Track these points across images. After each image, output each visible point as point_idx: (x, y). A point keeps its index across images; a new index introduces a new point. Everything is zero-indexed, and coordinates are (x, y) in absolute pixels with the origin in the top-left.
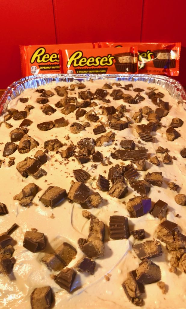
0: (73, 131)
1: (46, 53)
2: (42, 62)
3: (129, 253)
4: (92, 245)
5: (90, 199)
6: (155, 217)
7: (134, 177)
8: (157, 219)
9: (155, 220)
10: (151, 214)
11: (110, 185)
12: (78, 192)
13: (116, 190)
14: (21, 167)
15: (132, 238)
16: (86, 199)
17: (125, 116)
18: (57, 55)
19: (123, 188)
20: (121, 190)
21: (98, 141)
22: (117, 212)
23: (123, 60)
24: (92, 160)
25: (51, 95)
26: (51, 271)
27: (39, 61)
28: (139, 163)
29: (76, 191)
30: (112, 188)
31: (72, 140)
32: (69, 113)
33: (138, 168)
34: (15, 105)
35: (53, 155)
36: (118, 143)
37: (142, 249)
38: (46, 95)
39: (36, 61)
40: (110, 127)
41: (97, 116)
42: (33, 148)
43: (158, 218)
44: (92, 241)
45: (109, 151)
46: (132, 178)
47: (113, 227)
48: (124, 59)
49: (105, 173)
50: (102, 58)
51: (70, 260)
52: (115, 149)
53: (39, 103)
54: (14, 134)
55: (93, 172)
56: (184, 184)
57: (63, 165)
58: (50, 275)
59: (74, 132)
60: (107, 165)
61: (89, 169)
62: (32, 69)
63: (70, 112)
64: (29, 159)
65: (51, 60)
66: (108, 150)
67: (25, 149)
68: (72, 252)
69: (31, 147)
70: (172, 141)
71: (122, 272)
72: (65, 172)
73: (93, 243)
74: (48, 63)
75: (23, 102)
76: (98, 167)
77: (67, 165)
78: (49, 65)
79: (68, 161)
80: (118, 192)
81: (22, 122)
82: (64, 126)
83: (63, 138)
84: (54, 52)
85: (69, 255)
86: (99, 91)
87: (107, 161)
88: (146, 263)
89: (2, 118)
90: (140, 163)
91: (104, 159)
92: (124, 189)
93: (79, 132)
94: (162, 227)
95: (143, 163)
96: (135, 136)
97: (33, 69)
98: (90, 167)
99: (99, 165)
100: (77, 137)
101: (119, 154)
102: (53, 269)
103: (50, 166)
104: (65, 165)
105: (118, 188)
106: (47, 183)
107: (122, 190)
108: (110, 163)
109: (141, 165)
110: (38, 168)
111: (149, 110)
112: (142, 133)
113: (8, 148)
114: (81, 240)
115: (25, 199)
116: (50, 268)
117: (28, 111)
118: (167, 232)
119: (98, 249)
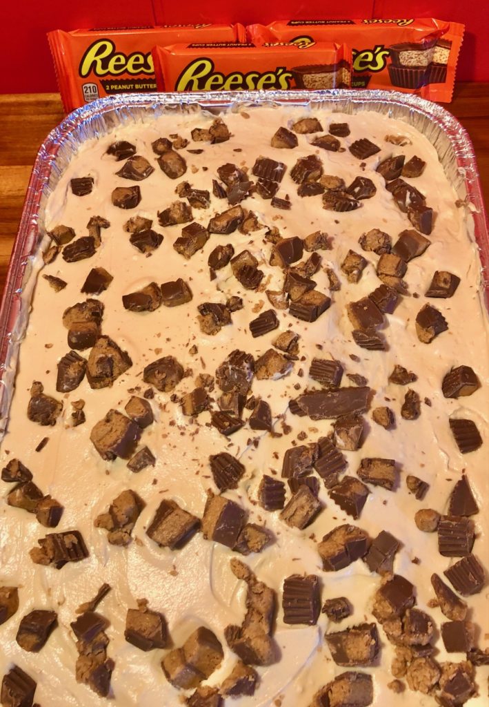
0: (205, 329)
1: (116, 51)
2: (109, 73)
3: (317, 652)
4: (251, 647)
5: (246, 536)
6: (372, 570)
7: (335, 474)
8: (375, 574)
9: (371, 576)
10: (364, 561)
11: (286, 495)
12: (222, 526)
13: (298, 513)
14: (100, 440)
15: (323, 618)
16: (237, 540)
17: (325, 267)
18: (145, 58)
19: (312, 507)
20: (307, 513)
21: (261, 366)
22: (298, 559)
23: (316, 81)
24: (247, 425)
25: (145, 174)
26: (179, 689)
27: (99, 70)
28: (348, 434)
29: (218, 523)
30: (290, 503)
31: (203, 357)
32: (193, 254)
33: (346, 445)
34: (62, 207)
35: (165, 406)
36: (306, 366)
37: (342, 646)
38: (133, 174)
39: (92, 71)
40: (288, 310)
41: (259, 268)
42: (120, 374)
43: (377, 572)
44: (251, 638)
45: (285, 395)
46: (332, 476)
47: (290, 603)
48: (317, 79)
49: (275, 459)
50: (261, 76)
51: (212, 669)
52: (297, 387)
53: (120, 207)
54: (75, 334)
55: (250, 458)
56: (438, 475)
57: (187, 438)
58: (179, 696)
59: (208, 331)
60: (280, 435)
61: (242, 451)
62: (84, 90)
63: (196, 250)
64: (114, 415)
65: (129, 67)
66: (284, 393)
67: (103, 379)
68: (213, 655)
69: (116, 371)
70: (427, 343)
71: (304, 690)
72: (194, 460)
73: (252, 643)
74: (125, 77)
75: (80, 193)
76: (261, 443)
77: (196, 436)
78: (127, 80)
79: (198, 425)
80: (301, 517)
81: (87, 279)
82: (183, 303)
83: (183, 345)
84: (136, 51)
85: (210, 661)
86: (263, 166)
87: (281, 425)
88: (348, 680)
89: (38, 260)
90: (350, 434)
91: (274, 420)
92: (313, 511)
93: (218, 328)
94: (383, 598)
95: (358, 435)
96: (343, 334)
97: (88, 91)
98: (244, 446)
99: (262, 438)
100: (215, 346)
101: (307, 408)
102: (182, 687)
103: (160, 437)
104: (191, 438)
105: (302, 507)
106: (157, 488)
107: (310, 513)
108: (287, 429)
109: (352, 438)
110: (137, 443)
111: (382, 241)
112: (360, 334)
113: (67, 374)
114: (230, 630)
115: (119, 531)
116: (177, 686)
117: (95, 236)
118: (390, 610)
119: (262, 657)
